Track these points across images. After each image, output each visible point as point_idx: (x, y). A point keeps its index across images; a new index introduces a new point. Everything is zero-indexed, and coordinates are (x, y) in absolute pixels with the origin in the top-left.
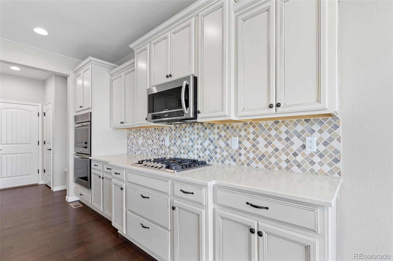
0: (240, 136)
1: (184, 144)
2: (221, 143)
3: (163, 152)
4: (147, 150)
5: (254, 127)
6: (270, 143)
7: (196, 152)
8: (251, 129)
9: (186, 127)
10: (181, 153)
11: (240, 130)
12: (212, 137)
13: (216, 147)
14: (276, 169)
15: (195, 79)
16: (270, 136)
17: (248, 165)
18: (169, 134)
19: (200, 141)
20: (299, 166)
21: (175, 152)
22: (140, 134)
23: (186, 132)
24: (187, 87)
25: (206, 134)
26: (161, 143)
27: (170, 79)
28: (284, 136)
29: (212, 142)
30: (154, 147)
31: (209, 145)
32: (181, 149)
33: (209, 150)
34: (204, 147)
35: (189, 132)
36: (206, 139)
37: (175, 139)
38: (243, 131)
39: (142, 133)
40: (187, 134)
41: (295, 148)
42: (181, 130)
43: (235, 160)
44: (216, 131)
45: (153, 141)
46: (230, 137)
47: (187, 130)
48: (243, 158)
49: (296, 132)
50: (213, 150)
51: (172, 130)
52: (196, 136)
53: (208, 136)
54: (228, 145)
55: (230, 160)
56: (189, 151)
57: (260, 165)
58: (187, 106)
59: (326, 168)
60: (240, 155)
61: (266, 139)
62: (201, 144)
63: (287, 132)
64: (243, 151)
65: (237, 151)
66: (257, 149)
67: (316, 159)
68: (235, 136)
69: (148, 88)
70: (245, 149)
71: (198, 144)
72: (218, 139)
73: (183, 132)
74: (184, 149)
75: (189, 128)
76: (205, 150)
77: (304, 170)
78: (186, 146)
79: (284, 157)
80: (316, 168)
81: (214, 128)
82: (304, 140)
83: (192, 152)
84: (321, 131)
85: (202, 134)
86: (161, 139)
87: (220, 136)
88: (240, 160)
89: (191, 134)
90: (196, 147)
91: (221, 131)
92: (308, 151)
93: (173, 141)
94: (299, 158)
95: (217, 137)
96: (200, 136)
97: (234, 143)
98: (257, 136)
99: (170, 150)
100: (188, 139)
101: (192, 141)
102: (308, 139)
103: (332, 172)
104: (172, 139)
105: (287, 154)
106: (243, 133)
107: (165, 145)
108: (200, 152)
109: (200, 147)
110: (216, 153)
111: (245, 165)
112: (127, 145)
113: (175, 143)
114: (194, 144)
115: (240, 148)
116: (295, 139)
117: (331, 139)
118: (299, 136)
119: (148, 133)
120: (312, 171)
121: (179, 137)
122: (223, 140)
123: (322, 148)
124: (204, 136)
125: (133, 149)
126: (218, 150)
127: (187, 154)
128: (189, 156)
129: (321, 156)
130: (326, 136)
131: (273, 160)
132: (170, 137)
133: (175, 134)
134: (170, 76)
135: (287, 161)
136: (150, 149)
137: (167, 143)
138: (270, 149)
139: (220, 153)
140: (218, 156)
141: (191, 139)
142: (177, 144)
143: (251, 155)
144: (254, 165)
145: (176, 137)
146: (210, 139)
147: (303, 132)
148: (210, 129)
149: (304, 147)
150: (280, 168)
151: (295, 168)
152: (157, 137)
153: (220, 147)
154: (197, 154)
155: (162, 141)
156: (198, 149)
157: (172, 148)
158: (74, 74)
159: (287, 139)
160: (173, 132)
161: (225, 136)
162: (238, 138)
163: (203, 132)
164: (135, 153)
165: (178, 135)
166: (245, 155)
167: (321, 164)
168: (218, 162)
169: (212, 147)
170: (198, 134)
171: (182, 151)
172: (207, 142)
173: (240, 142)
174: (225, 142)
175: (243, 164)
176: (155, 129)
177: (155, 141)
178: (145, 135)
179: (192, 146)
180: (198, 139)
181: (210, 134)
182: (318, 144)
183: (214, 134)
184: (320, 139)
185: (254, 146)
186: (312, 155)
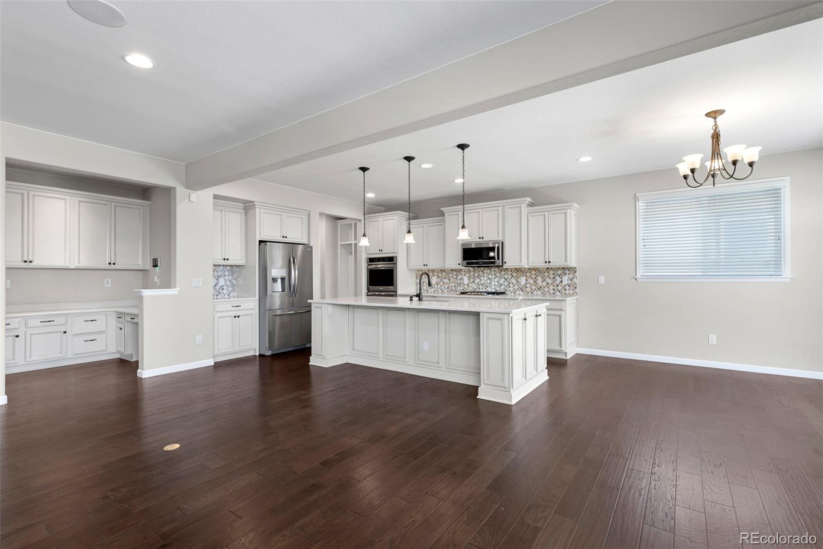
0: (526, 276)
1: (482, 282)
2: (514, 281)
3: (462, 288)
4: (443, 288)
5: (535, 271)
6: (544, 280)
7: (493, 287)
8: (533, 272)
9: (484, 270)
10: (479, 288)
11: (526, 273)
12: (506, 277)
13: (509, 283)
14: (548, 294)
16: (544, 276)
17: (532, 293)
18: (468, 275)
19: (496, 280)
20: (559, 291)
21: (473, 288)
22: (433, 274)
23: (484, 273)
25: (501, 275)
26: (459, 282)
28: (552, 276)
29: (506, 280)
30: (451, 285)
31: (504, 282)
33: (504, 285)
34: (500, 283)
35: (487, 273)
36: (501, 278)
37: (473, 278)
38: (528, 273)
40: (485, 275)
41: (558, 282)
42: (479, 272)
43: (523, 291)
44: (509, 273)
45: (449, 280)
46: (520, 276)
48: (528, 289)
49: (558, 274)
50: (507, 285)
52: (493, 277)
53: (503, 276)
54: (518, 282)
55: (519, 291)
56: (487, 287)
57: (539, 293)
59: (571, 292)
60: (526, 287)
61: (542, 278)
62: (498, 282)
63: (553, 274)
64: (528, 285)
65: (524, 285)
66: (537, 284)
67: (567, 288)
68: (523, 276)
70: (530, 284)
71: (495, 282)
72: (511, 278)
73: (481, 273)
75: (487, 270)
76: (501, 285)
77: (562, 294)
78: (484, 283)
79: (552, 287)
80: (567, 292)
82: (562, 278)
83: (490, 287)
84: (569, 274)
85: (498, 275)
86: (459, 278)
87: (513, 276)
88: (526, 291)
89: (489, 275)
90: (493, 283)
91: (513, 273)
92: (563, 284)
93: (472, 280)
94: (560, 288)
95: (510, 276)
96: (497, 276)
97: (523, 280)
98: (537, 276)
99: (469, 287)
100: (486, 278)
101: (490, 280)
102: (563, 278)
103: (574, 294)
104: (470, 278)
105: (554, 286)
106: (528, 274)
107: (463, 283)
108: (497, 287)
109: (496, 283)
110: (509, 287)
111: (530, 293)
113: (473, 282)
114: (492, 282)
115: (526, 284)
116: (557, 278)
117: (573, 278)
118: (559, 276)
119: (444, 273)
120: (565, 293)
121: (478, 277)
122: (514, 278)
123: (570, 282)
124: (499, 276)
126: (511, 285)
127: (485, 288)
128: (487, 290)
129: (569, 286)
130: (571, 276)
131: (546, 289)
132: (469, 276)
133: (473, 275)
135: (554, 289)
136: (447, 286)
137: (466, 281)
138: (545, 284)
139: (512, 287)
140: (511, 289)
141: (488, 278)
142: (476, 282)
143: (534, 287)
144: (535, 293)
145: (475, 276)
146: (504, 278)
147: (561, 274)
148: (504, 271)
149: (561, 282)
150: (550, 293)
151: (558, 293)
152: (455, 277)
153: (513, 283)
155: (460, 280)
156: (495, 285)
157: (470, 285)
159: (554, 278)
160: (472, 273)
161: (516, 276)
162: (525, 277)
163: (500, 273)
164: (427, 291)
165: (476, 275)
166: (530, 287)
167: (569, 290)
168: (511, 293)
169: (506, 283)
171: (481, 287)
172: (503, 280)
173: (526, 280)
174: (516, 280)
175: (528, 293)
176: (452, 270)
177: (452, 280)
178: (440, 275)
179: (490, 283)
180: (495, 278)
182: (568, 280)
183: (508, 275)
184: (569, 278)
185: (535, 282)
186: (565, 286)
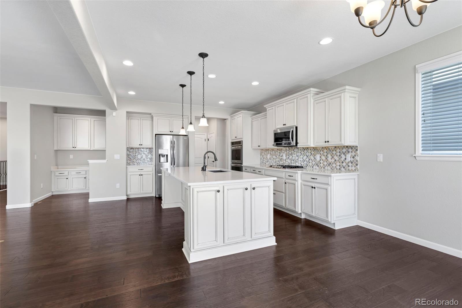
0: (320, 154)
1: (294, 158)
2: (312, 158)
3: (282, 162)
4: (273, 162)
5: (326, 149)
6: (333, 157)
7: (300, 162)
8: (325, 151)
9: (294, 149)
10: (292, 163)
11: (320, 151)
12: (307, 154)
13: (309, 160)
14: (335, 169)
15: (296, 128)
16: (333, 154)
17: (324, 168)
18: (285, 153)
19: (302, 157)
20: (344, 168)
21: (288, 163)
22: (268, 152)
23: (294, 152)
24: (293, 131)
25: (305, 153)
26: (281, 158)
27: (285, 126)
28: (338, 154)
29: (307, 157)
30: (277, 160)
31: (306, 158)
32: (292, 161)
33: (306, 161)
34: (303, 159)
35: (296, 151)
36: (304, 155)
37: (289, 155)
38: (322, 151)
39: (270, 152)
40: (295, 153)
41: (343, 159)
42: (292, 150)
43: (318, 166)
44: (310, 151)
45: (276, 156)
46: (316, 154)
47: (295, 150)
48: (322, 165)
49: (343, 152)
50: (308, 161)
51: (287, 150)
52: (300, 154)
53: (305, 154)
54: (315, 158)
55: (316, 166)
56: (296, 162)
57: (329, 168)
58: (293, 140)
59: (354, 168)
60: (320, 163)
61: (331, 155)
62: (302, 158)
63: (340, 152)
64: (322, 162)
65: (319, 161)
66: (328, 160)
67: (350, 164)
68: (318, 154)
69: (274, 129)
70: (323, 160)
71: (300, 158)
72: (311, 155)
73: (293, 152)
74: (293, 161)
75: (296, 149)
76: (304, 161)
77: (346, 169)
78: (294, 159)
79: (338, 164)
80: (350, 168)
81: (309, 150)
82: (346, 156)
83: (298, 162)
84: (352, 152)
85: (302, 153)
86: (281, 155)
87: (312, 154)
88: (320, 166)
89: (297, 153)
90: (299, 159)
91: (312, 151)
92: (347, 161)
93: (288, 157)
94: (344, 164)
95: (310, 154)
96: (302, 154)
97: (318, 157)
98: (328, 154)
99: (286, 162)
100: (295, 155)
101: (298, 157)
102: (347, 155)
103: (355, 170)
104: (287, 155)
105: (340, 162)
106: (322, 152)
107: (283, 159)
108: (302, 162)
109: (302, 159)
110: (309, 163)
111: (323, 168)
112: (260, 159)
113: (289, 158)
114: (299, 158)
115: (320, 160)
116: (343, 155)
117: (355, 155)
118: (344, 154)
119: (273, 152)
120: (349, 170)
121: (291, 154)
122: (313, 156)
123: (352, 159)
124: (303, 154)
125: (264, 161)
126: (310, 161)
127: (295, 163)
128: (296, 164)
129: (352, 163)
130: (353, 154)
131: (334, 165)
132: (286, 154)
133: (289, 153)
134: (285, 125)
135: (340, 166)
136: (275, 161)
137: (284, 158)
138: (333, 160)
139: (311, 163)
140: (310, 164)
141: (297, 155)
142: (290, 158)
143: (325, 163)
144: (326, 168)
145: (289, 154)
146: (306, 155)
147: (345, 152)
148: (306, 150)
149: (346, 159)
150: (337, 169)
151: (342, 169)
152: (279, 154)
153: (311, 160)
154: (300, 163)
155: (282, 156)
156: (300, 161)
157: (287, 160)
158: (230, 118)
159: (340, 155)
160: (288, 152)
161: (314, 154)
162: (319, 155)
163: (303, 151)
164: (265, 164)
165: (290, 153)
166: (323, 163)
167: (352, 166)
168: (310, 167)
169: (307, 160)
170: (301, 152)
171: (293, 162)
172: (305, 157)
173: (320, 157)
174: (314, 157)
175: (322, 168)
176: (277, 149)
177: (277, 156)
178: (271, 153)
179: (298, 159)
180: (301, 155)
181: (306, 153)
182: (351, 158)
183: (308, 153)
184: (352, 155)
185: (326, 159)
186: (349, 163)
